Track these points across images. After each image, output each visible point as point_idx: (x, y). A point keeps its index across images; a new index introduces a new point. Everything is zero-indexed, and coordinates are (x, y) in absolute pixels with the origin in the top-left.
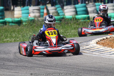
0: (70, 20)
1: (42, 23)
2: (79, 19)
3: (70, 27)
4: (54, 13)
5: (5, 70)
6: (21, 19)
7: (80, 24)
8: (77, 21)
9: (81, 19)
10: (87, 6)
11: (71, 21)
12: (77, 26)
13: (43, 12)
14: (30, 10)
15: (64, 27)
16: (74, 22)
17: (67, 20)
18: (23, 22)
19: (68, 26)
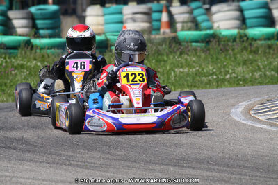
0: (232, 40)
1: (160, 48)
2: (254, 39)
3: (233, 59)
4: (186, 22)
5: (79, 169)
6: (106, 36)
7: (258, 51)
8: (250, 44)
9: (260, 40)
10: (272, 6)
11: (234, 43)
12: (251, 57)
13: (159, 20)
14: (126, 15)
15: (217, 59)
16: (243, 46)
17: (224, 41)
18: (111, 46)
19: (228, 57)
